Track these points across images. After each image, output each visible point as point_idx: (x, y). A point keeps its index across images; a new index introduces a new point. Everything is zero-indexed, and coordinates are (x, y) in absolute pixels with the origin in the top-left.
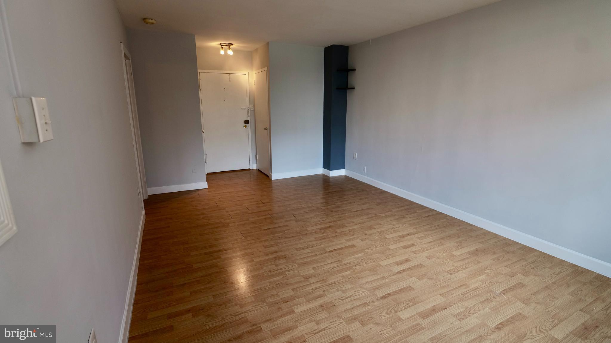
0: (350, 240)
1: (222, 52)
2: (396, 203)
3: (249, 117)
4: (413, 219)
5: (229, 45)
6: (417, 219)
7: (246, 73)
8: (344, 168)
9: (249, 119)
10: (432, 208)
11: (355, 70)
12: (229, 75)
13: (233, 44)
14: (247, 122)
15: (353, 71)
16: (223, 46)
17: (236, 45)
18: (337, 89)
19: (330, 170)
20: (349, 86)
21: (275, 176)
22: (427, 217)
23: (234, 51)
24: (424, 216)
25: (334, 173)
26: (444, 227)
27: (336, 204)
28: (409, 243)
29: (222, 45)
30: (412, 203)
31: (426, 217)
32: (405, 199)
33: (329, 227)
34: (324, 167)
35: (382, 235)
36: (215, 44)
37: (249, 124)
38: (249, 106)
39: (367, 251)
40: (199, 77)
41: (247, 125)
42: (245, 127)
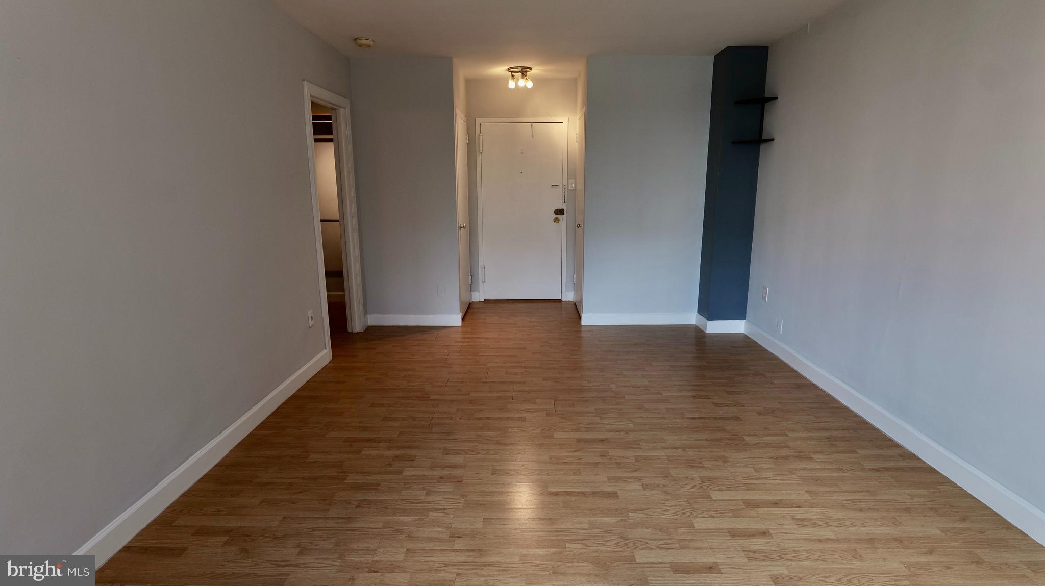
0: (619, 480)
1: (512, 84)
2: (817, 417)
3: (565, 202)
4: (830, 467)
5: (524, 71)
6: (841, 470)
7: (564, 119)
8: (744, 318)
9: (564, 207)
10: (912, 451)
11: (777, 98)
12: (532, 126)
13: (530, 69)
14: (560, 212)
15: (774, 101)
16: (513, 74)
17: (536, 70)
18: (733, 143)
19: (708, 320)
20: (764, 137)
21: (588, 319)
22: (877, 470)
23: (535, 79)
24: (868, 465)
25: (716, 327)
26: (908, 510)
27: (664, 394)
28: (759, 526)
29: (512, 72)
30: (864, 425)
31: (871, 470)
32: (852, 411)
33: (603, 440)
34: (701, 310)
35: (705, 487)
36: (500, 70)
37: (565, 217)
38: (565, 182)
39: (635, 515)
40: (478, 132)
41: (560, 217)
42: (556, 221)
